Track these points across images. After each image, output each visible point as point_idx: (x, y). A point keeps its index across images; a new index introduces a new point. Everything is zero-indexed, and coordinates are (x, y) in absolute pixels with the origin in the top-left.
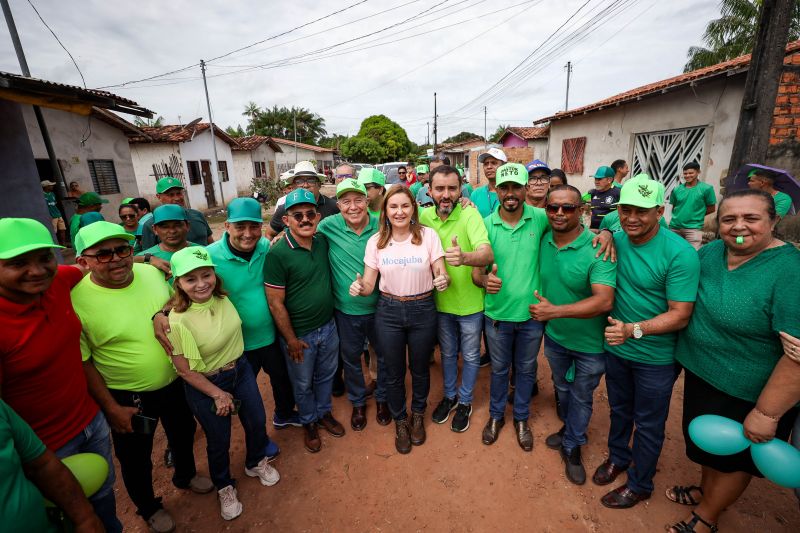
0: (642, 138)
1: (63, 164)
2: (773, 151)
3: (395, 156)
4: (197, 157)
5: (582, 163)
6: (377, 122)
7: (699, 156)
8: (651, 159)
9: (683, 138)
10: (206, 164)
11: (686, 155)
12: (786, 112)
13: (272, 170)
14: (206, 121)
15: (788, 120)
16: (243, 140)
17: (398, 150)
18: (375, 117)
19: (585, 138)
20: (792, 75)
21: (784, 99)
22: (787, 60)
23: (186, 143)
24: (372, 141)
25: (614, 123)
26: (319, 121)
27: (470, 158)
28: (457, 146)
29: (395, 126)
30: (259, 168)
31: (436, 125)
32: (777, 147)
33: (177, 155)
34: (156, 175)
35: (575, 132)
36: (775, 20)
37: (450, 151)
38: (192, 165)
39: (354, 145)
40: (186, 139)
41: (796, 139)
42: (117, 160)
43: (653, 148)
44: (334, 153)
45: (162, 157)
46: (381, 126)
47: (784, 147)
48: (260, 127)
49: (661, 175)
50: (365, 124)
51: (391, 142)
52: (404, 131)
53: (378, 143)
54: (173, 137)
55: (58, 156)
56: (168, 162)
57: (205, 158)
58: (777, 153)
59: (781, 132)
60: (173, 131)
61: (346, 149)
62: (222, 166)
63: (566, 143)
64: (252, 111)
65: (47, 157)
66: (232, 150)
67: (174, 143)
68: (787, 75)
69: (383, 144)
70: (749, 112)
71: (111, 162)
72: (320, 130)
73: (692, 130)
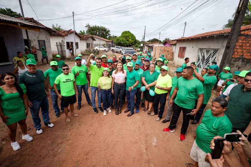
0: (201, 50)
1: (31, 41)
2: (236, 59)
3: (131, 44)
4: (69, 41)
5: (184, 55)
6: (127, 33)
7: (216, 58)
8: (203, 57)
9: (212, 52)
10: (72, 43)
11: (212, 57)
12: (241, 48)
13: (92, 46)
14: (73, 30)
15: (241, 51)
16: (84, 36)
17: (132, 43)
18: (126, 31)
19: (186, 47)
20: (244, 37)
21: (241, 44)
22: (242, 33)
23: (67, 37)
24: (124, 39)
25: (194, 44)
26: (109, 31)
27: (153, 48)
28: (150, 44)
29: (132, 35)
30: (88, 45)
31: (144, 36)
32: (237, 58)
33: (64, 40)
34: (57, 45)
35: (183, 45)
36: (238, 21)
37: (148, 45)
38: (68, 43)
39: (118, 40)
40: (66, 35)
41: (243, 56)
42: (46, 40)
43: (204, 53)
44: (112, 42)
45: (59, 40)
46: (127, 35)
47: (239, 58)
48: (90, 31)
49: (205, 62)
50: (123, 33)
51: (130, 40)
52: (135, 37)
53: (126, 40)
54: (63, 34)
55: (30, 38)
56: (61, 42)
57: (72, 41)
58: (237, 60)
59: (239, 54)
60: (63, 32)
61: (116, 41)
62: (77, 44)
63: (180, 48)
64: (88, 26)
65: (27, 39)
66: (80, 39)
67: (63, 36)
68: (242, 37)
69: (128, 40)
70: (228, 47)
71: (44, 41)
72: (108, 34)
73: (215, 50)
